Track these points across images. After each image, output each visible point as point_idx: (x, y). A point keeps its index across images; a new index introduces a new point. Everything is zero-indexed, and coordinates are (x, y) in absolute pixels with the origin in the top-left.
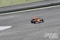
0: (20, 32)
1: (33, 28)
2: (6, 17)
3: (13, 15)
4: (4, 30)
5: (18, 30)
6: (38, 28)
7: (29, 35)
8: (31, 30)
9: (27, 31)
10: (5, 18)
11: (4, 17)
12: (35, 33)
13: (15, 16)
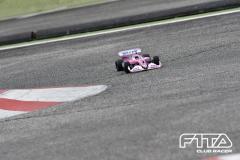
0: (139, 111)
1: (191, 93)
2: (83, 48)
3: (110, 40)
4: (77, 101)
5: (132, 102)
6: (211, 92)
7: (174, 123)
8: (184, 101)
9: (168, 106)
10: (81, 52)
11: (75, 49)
12: (199, 112)
13: (119, 44)
